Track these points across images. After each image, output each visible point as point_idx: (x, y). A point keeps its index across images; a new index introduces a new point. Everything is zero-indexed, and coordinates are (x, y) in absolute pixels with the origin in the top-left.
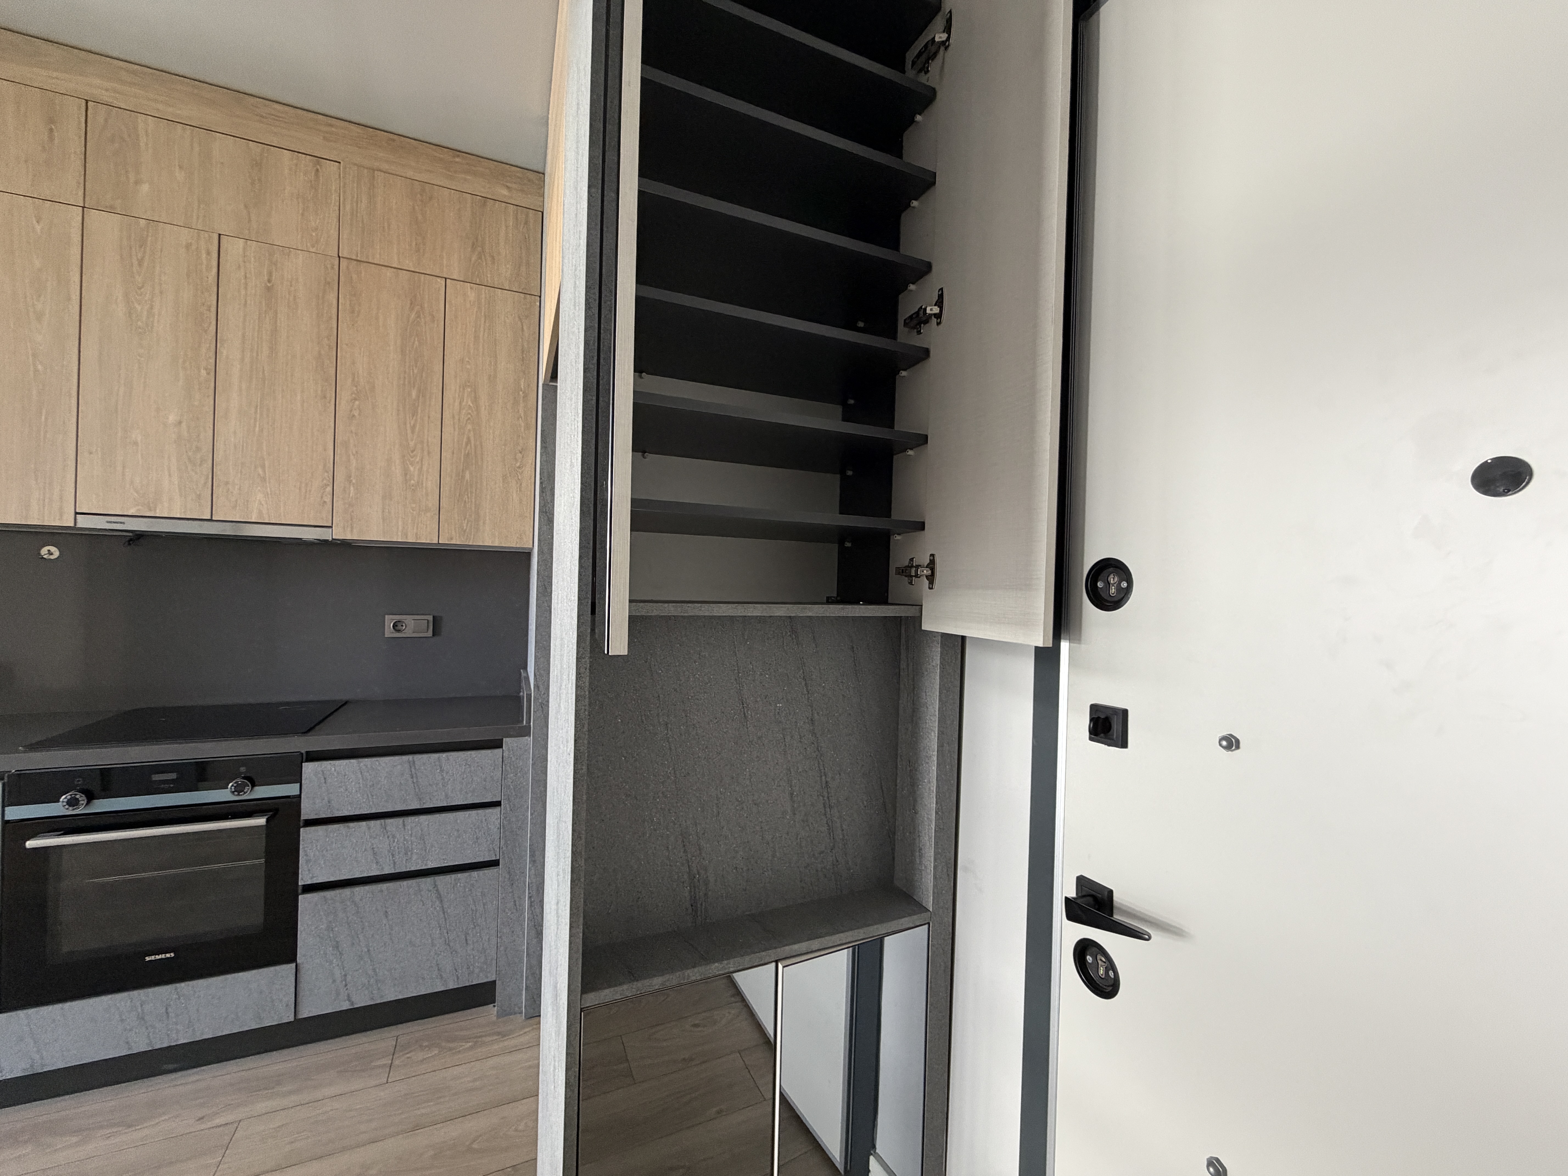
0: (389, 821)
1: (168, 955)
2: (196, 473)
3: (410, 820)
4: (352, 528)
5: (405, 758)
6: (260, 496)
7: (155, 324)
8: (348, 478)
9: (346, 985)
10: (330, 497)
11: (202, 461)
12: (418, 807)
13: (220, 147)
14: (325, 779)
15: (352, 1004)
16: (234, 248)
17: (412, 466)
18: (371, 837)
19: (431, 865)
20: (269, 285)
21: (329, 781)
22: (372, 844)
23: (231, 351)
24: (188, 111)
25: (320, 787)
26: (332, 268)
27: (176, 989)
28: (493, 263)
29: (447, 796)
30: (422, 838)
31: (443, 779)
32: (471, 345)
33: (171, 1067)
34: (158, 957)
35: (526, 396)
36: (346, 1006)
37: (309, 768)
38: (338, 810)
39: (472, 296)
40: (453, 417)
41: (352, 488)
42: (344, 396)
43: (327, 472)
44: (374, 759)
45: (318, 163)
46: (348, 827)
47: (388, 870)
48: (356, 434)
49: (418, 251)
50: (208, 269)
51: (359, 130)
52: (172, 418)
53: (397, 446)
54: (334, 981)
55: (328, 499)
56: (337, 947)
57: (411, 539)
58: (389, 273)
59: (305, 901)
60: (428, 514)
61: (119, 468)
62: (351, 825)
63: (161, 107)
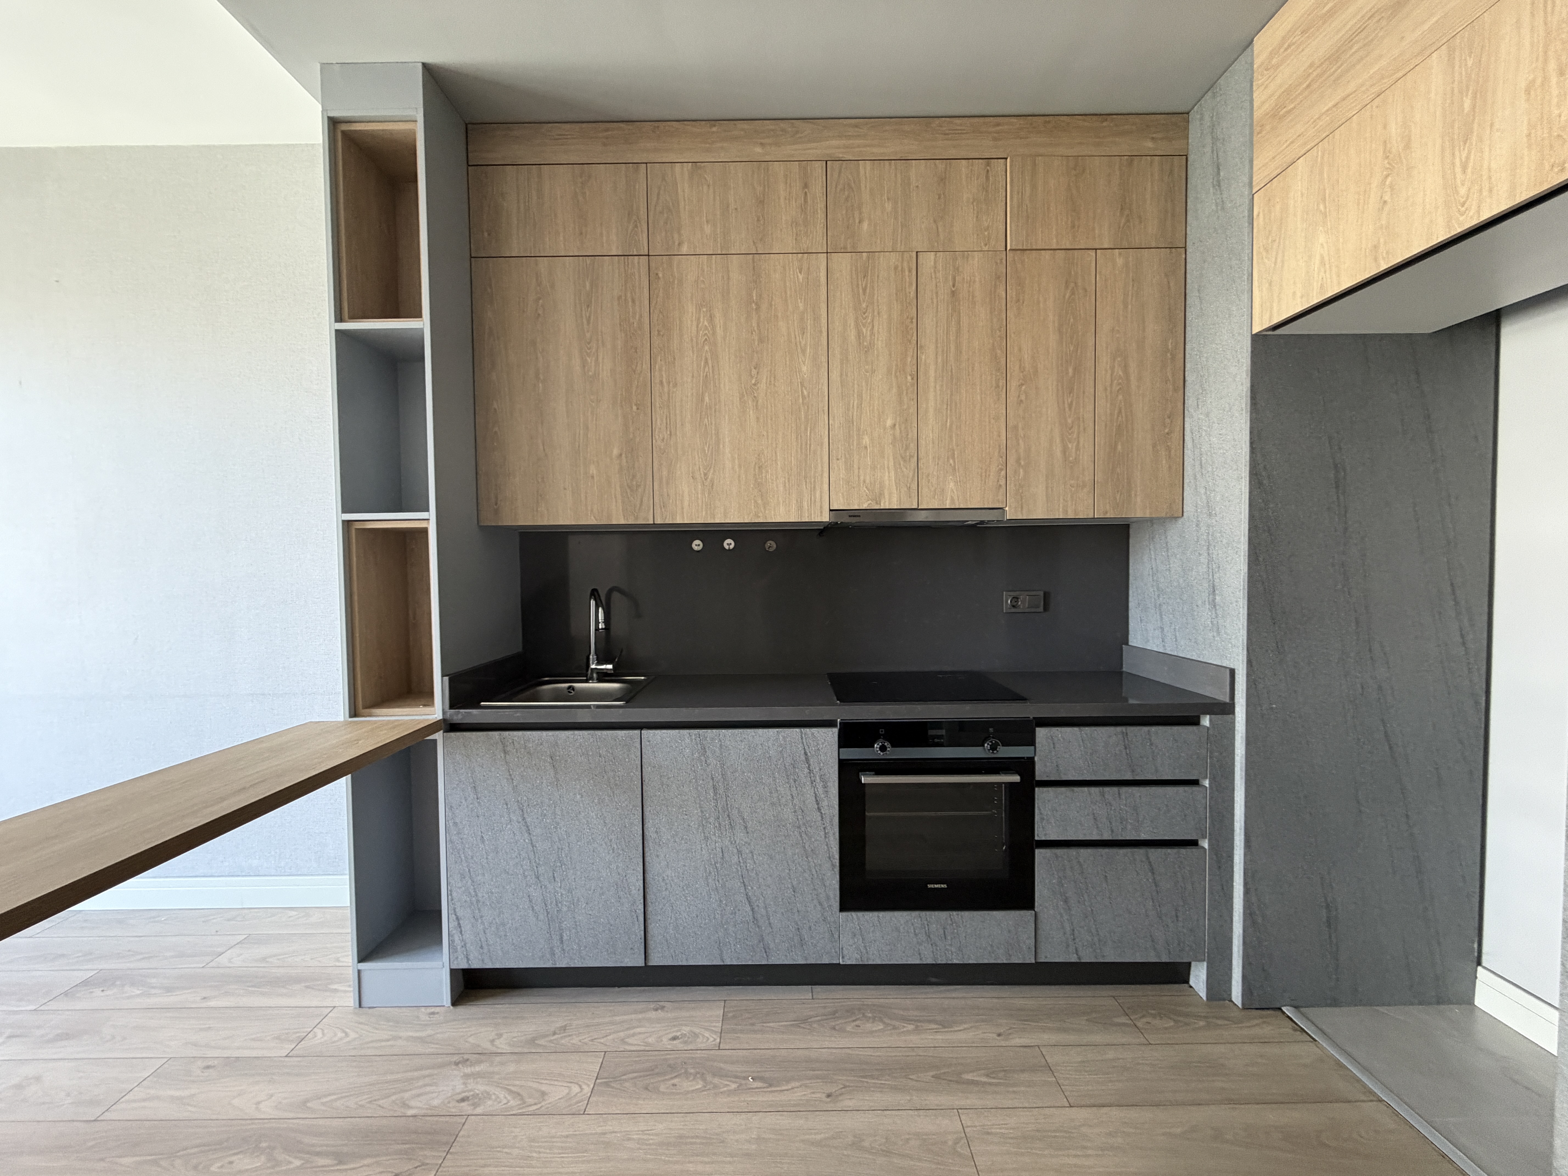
0: (1107, 789)
1: (943, 886)
2: (906, 468)
3: (1124, 790)
4: (1022, 508)
5: (1119, 729)
6: (952, 485)
7: (876, 342)
8: (1018, 461)
9: (1074, 939)
10: (1004, 480)
11: (911, 457)
12: (1131, 778)
13: (918, 172)
14: (1054, 744)
15: (1079, 958)
16: (928, 261)
17: (1070, 442)
18: (1092, 803)
19: (1143, 836)
20: (953, 289)
21: (1057, 745)
22: (1093, 809)
23: (929, 356)
24: (892, 148)
25: (1050, 752)
26: (1001, 262)
27: (950, 915)
28: (1141, 222)
29: (1157, 771)
30: (1135, 808)
31: (1153, 752)
32: (1121, 312)
33: (933, 980)
34: (936, 886)
35: (1173, 358)
36: (1074, 959)
37: (1041, 733)
38: (1065, 774)
39: (1120, 261)
40: (1106, 389)
41: (1021, 470)
42: (1013, 384)
43: (1001, 457)
44: (1093, 728)
45: (988, 165)
46: (1073, 791)
47: (1107, 836)
48: (1024, 418)
49: (1073, 227)
50: (911, 284)
51: (1022, 121)
52: (889, 423)
53: (1057, 425)
54: (1065, 933)
55: (1003, 482)
56: (1066, 901)
57: (1071, 515)
58: (1047, 255)
59: (1040, 854)
60: (1085, 490)
61: (856, 471)
62: (1076, 789)
63: (875, 150)
